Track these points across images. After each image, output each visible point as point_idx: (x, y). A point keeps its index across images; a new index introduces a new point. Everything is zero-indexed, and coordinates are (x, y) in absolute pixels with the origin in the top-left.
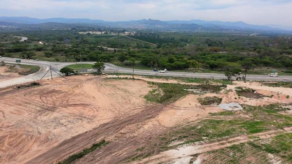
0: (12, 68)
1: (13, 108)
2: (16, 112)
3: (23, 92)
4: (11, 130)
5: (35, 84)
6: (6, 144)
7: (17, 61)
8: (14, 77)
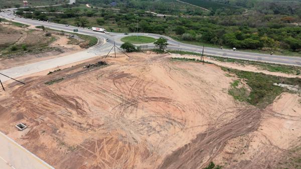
1: (93, 96)
2: (98, 104)
3: (94, 74)
4: (103, 131)
5: (102, 63)
6: (107, 153)
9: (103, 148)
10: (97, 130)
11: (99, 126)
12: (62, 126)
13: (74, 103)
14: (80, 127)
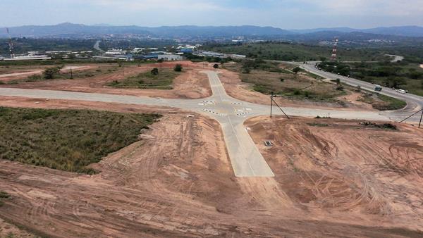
0: (367, 97)
1: (349, 148)
2: (351, 154)
4: (337, 174)
5: (389, 126)
6: (327, 187)
7: (377, 89)
8: (366, 109)
9: (326, 183)
10: (331, 170)
11: (337, 168)
12: (300, 154)
13: (324, 145)
14: (316, 161)
